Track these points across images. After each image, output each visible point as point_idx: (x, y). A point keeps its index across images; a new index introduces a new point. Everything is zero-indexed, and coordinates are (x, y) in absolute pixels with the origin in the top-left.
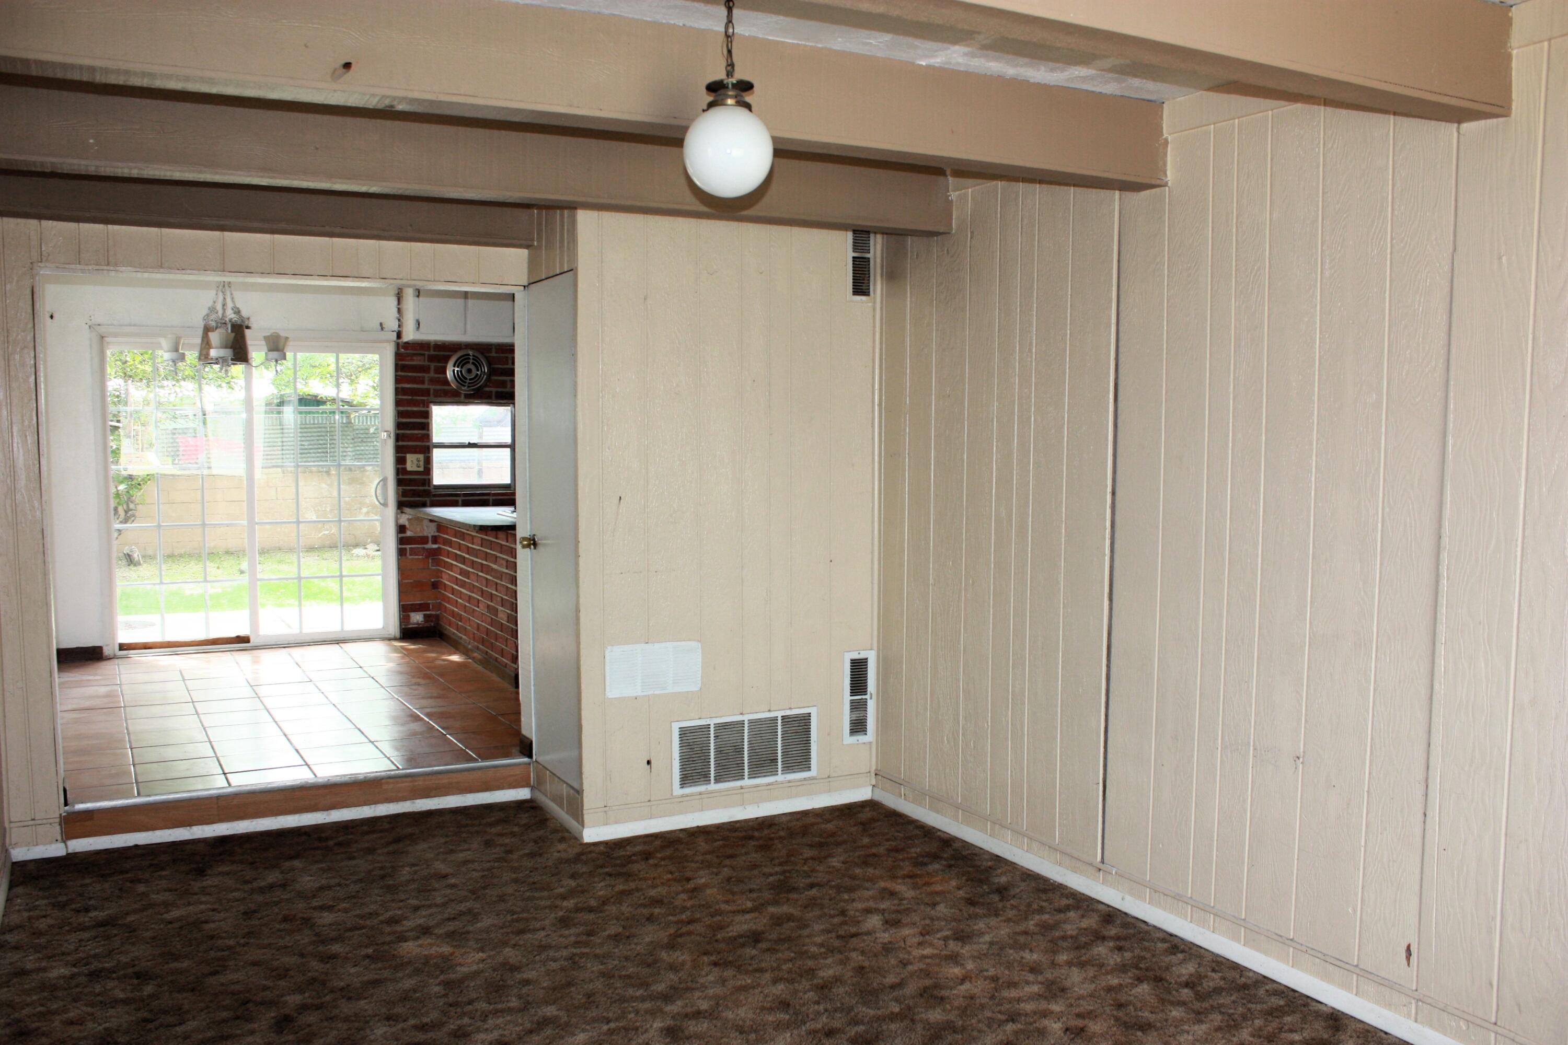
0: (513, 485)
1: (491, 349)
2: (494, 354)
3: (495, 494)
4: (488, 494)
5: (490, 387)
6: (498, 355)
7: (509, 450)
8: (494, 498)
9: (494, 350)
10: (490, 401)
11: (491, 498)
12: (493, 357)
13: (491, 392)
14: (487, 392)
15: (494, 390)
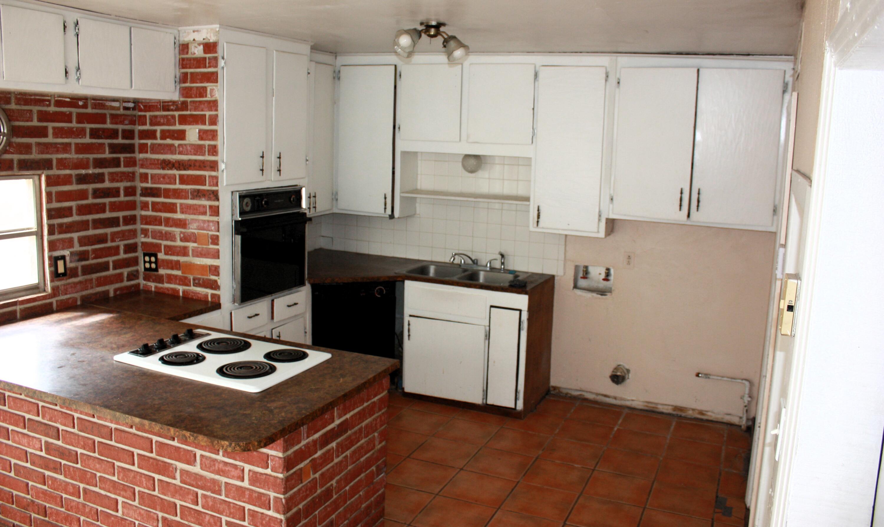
0: (42, 285)
1: (10, 98)
2: (13, 106)
3: (22, 302)
4: (15, 304)
5: (12, 153)
6: (18, 107)
7: (34, 237)
8: (22, 307)
9: (13, 100)
10: (10, 173)
11: (18, 308)
12: (13, 110)
13: (12, 161)
14: (5, 160)
15: (16, 157)
